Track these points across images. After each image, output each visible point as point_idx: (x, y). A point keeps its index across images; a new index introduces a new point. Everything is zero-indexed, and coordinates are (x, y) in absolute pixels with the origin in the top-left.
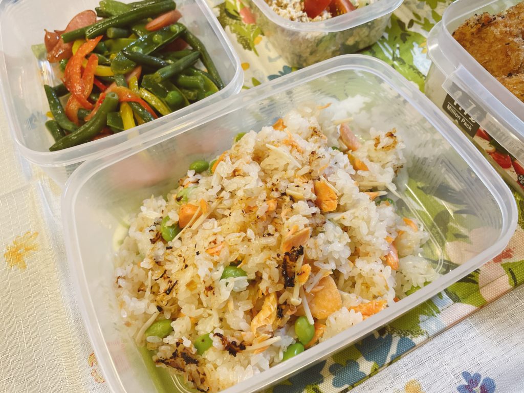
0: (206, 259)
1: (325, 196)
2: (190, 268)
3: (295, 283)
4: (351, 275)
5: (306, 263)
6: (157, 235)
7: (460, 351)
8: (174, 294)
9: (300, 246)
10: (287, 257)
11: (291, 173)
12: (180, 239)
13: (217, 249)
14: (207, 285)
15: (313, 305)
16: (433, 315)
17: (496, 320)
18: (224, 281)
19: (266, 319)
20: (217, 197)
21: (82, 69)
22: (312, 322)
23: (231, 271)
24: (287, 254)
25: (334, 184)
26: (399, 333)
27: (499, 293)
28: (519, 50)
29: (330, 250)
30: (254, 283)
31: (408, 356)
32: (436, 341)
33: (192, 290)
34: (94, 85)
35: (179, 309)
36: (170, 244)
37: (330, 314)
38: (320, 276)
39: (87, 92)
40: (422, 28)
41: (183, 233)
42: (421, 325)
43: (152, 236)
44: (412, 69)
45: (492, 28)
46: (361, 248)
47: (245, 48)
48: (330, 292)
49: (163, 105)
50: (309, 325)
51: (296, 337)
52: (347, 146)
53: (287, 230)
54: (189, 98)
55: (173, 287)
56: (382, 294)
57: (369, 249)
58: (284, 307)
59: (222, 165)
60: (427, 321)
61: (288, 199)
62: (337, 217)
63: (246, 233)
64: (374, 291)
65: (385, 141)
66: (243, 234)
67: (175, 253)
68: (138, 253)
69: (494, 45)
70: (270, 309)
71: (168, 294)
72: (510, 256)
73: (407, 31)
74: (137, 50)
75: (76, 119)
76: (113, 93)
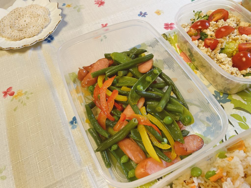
34: (114, 106)
39: (110, 109)
49: (162, 125)
54: (176, 120)
74: (140, 87)
75: (105, 126)
76: (135, 119)
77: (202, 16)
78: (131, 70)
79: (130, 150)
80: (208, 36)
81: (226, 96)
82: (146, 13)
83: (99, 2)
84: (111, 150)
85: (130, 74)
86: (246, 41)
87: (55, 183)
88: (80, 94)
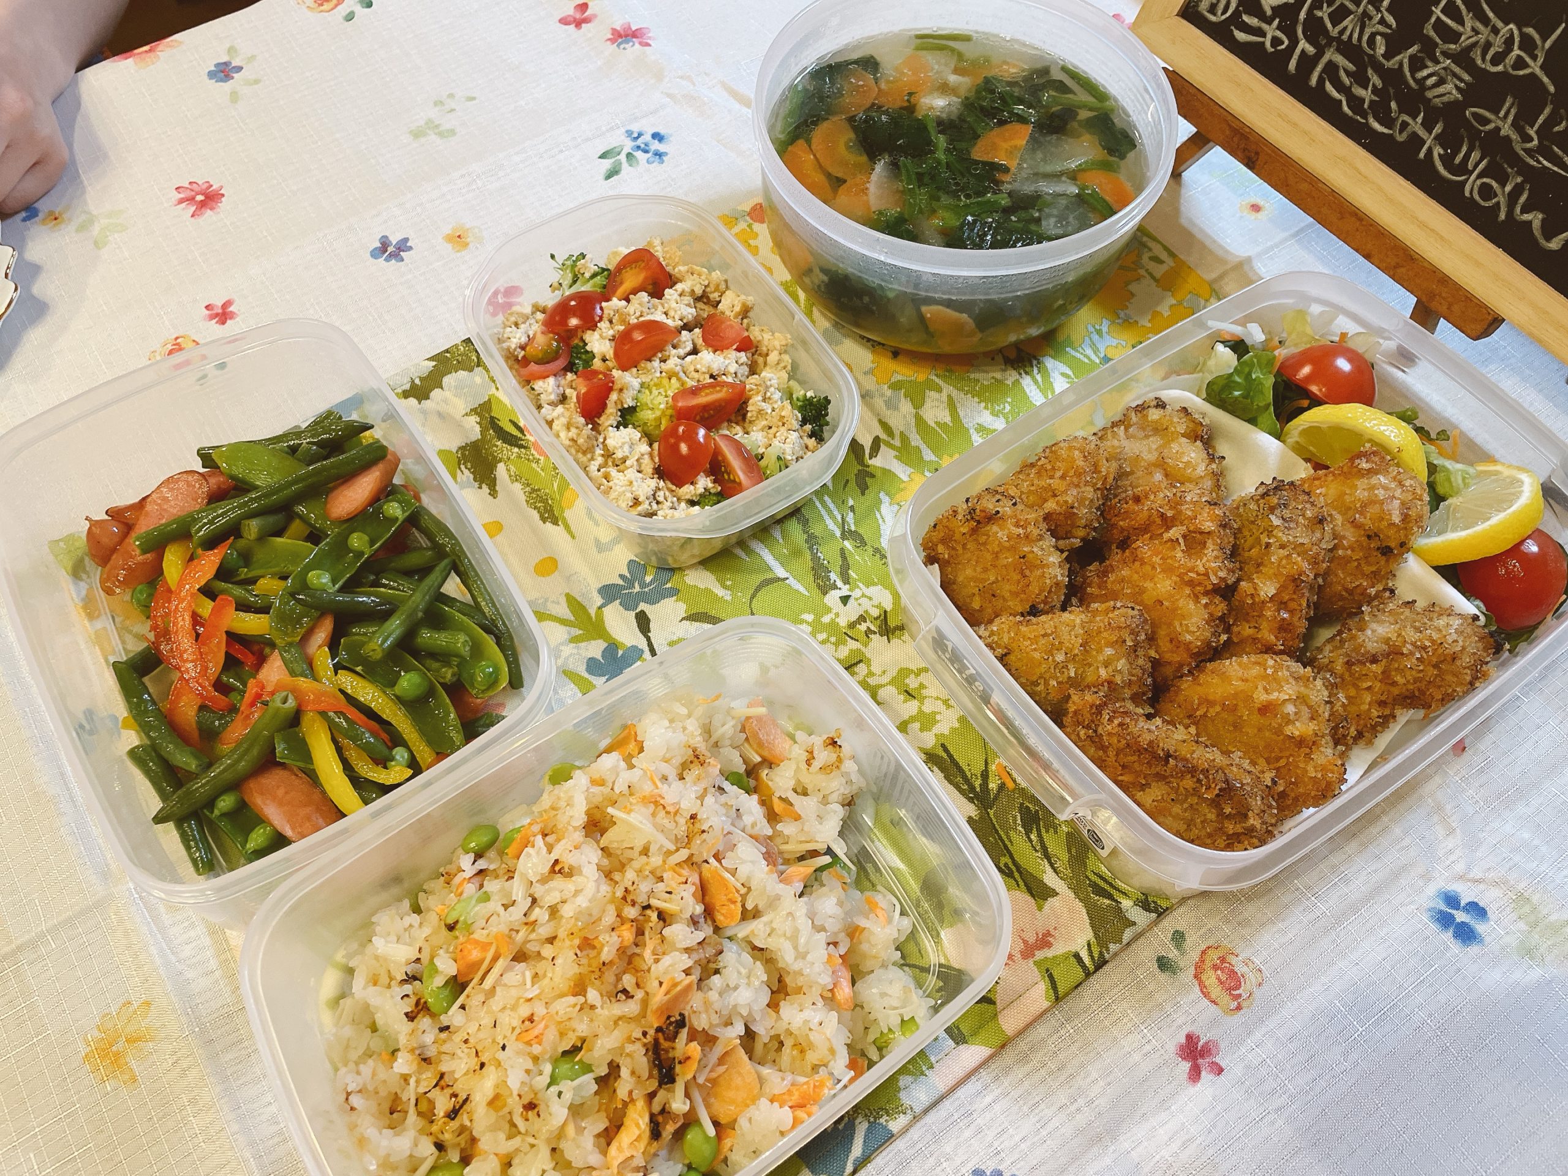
0: (518, 1053)
1: (719, 898)
2: (490, 1069)
3: (677, 1079)
4: (773, 1033)
5: (691, 1041)
6: (417, 1003)
7: (967, 1133)
8: (464, 1119)
9: (681, 1015)
10: (660, 1034)
11: (656, 860)
12: (463, 1007)
13: (536, 1032)
14: (526, 1101)
15: (712, 1100)
16: (922, 1074)
17: (1028, 1068)
18: (554, 1089)
19: (632, 1143)
20: (524, 920)
21: (196, 619)
22: (711, 1131)
23: (565, 1067)
24: (659, 1030)
25: (734, 872)
26: (866, 1115)
27: (1028, 1019)
28: (1043, 566)
29: (732, 1003)
30: (607, 1081)
31: (884, 1154)
32: (930, 1118)
33: (497, 1110)
34: (228, 656)
35: (474, 1140)
36: (444, 1020)
37: (741, 1111)
38: (719, 1050)
39: (214, 668)
40: (896, 457)
41: (468, 996)
42: (902, 1095)
43: (408, 1006)
44: (878, 555)
45: (995, 528)
46: (788, 980)
47: (544, 520)
48: (740, 1074)
49: (391, 704)
50: (707, 1138)
51: (687, 1162)
52: (761, 756)
53: (657, 983)
54: (442, 680)
55: (461, 1107)
56: (826, 1061)
57: (801, 981)
58: (660, 1119)
59: (529, 855)
60: (913, 1086)
61: (654, 916)
62: (743, 931)
63: (585, 996)
64: (812, 1057)
65: (824, 756)
66: (581, 999)
67: (458, 1038)
68: (374, 1029)
69: (1002, 556)
70: (638, 1125)
71: (453, 1119)
72: (1049, 945)
73: (868, 466)
74: (319, 577)
75: (196, 734)
76: (285, 693)
77: (587, 275)
78: (301, 509)
79: (281, 804)
80: (594, 357)
81: (666, 575)
82: (406, 240)
83: (198, 194)
84: (212, 812)
85: (296, 526)
86: (712, 376)
87: (14, 953)
88: (104, 623)
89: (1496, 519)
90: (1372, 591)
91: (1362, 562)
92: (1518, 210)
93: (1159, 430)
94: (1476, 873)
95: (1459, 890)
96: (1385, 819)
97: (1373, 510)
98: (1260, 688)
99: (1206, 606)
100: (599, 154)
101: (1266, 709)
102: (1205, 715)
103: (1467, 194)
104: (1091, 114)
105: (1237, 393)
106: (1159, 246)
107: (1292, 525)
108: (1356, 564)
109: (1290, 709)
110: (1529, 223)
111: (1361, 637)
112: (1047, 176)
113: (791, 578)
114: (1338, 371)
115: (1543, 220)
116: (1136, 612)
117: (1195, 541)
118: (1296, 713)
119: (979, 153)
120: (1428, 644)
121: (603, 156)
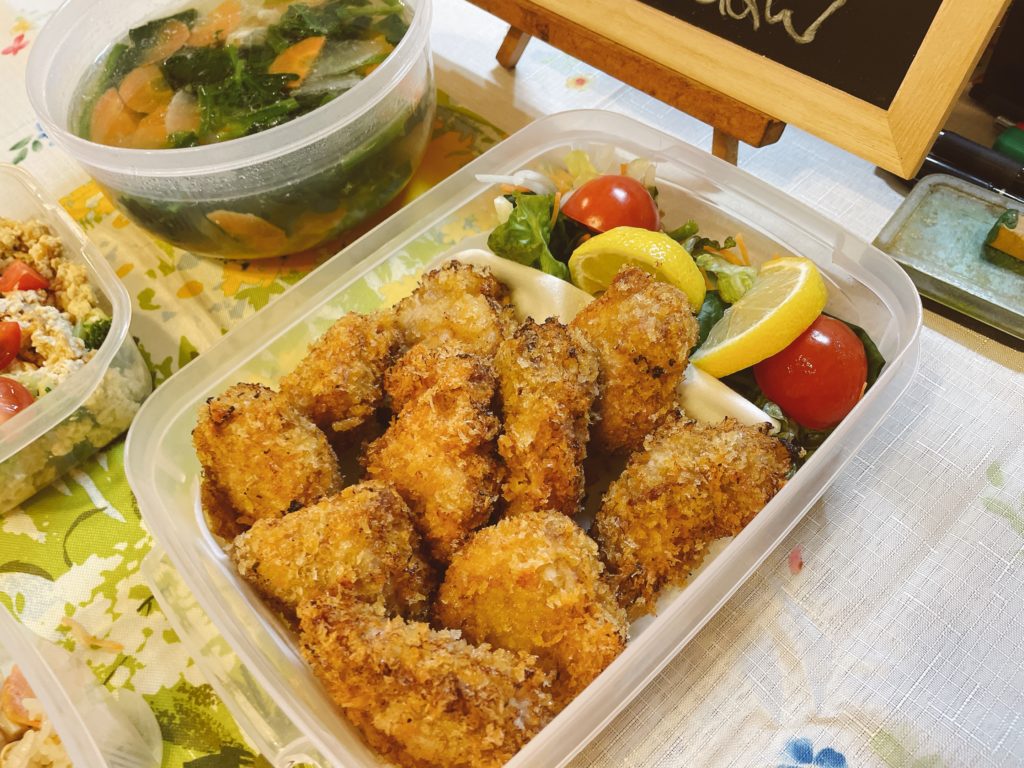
89: (770, 315)
90: (654, 417)
91: (638, 388)
92: (768, 13)
93: (447, 291)
94: (828, 711)
95: (809, 737)
96: (721, 664)
97: (633, 333)
98: (514, 557)
99: (465, 469)
100: (10, 147)
101: (524, 581)
102: (476, 594)
103: (723, 12)
104: (383, 17)
105: (524, 242)
106: (490, 129)
107: (542, 365)
108: (631, 391)
109: (551, 575)
110: (781, 23)
111: (643, 471)
112: (335, 76)
113: (110, 506)
114: (615, 200)
115: (793, 17)
116: (375, 494)
117: (444, 402)
118: (559, 579)
119: (275, 68)
120: (707, 468)
121: (13, 148)
